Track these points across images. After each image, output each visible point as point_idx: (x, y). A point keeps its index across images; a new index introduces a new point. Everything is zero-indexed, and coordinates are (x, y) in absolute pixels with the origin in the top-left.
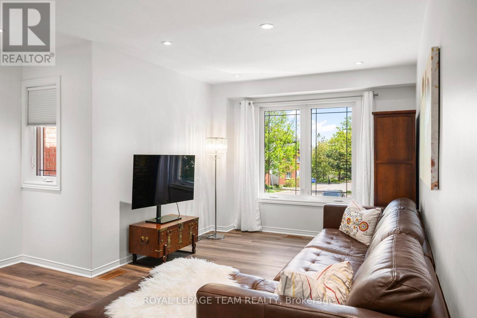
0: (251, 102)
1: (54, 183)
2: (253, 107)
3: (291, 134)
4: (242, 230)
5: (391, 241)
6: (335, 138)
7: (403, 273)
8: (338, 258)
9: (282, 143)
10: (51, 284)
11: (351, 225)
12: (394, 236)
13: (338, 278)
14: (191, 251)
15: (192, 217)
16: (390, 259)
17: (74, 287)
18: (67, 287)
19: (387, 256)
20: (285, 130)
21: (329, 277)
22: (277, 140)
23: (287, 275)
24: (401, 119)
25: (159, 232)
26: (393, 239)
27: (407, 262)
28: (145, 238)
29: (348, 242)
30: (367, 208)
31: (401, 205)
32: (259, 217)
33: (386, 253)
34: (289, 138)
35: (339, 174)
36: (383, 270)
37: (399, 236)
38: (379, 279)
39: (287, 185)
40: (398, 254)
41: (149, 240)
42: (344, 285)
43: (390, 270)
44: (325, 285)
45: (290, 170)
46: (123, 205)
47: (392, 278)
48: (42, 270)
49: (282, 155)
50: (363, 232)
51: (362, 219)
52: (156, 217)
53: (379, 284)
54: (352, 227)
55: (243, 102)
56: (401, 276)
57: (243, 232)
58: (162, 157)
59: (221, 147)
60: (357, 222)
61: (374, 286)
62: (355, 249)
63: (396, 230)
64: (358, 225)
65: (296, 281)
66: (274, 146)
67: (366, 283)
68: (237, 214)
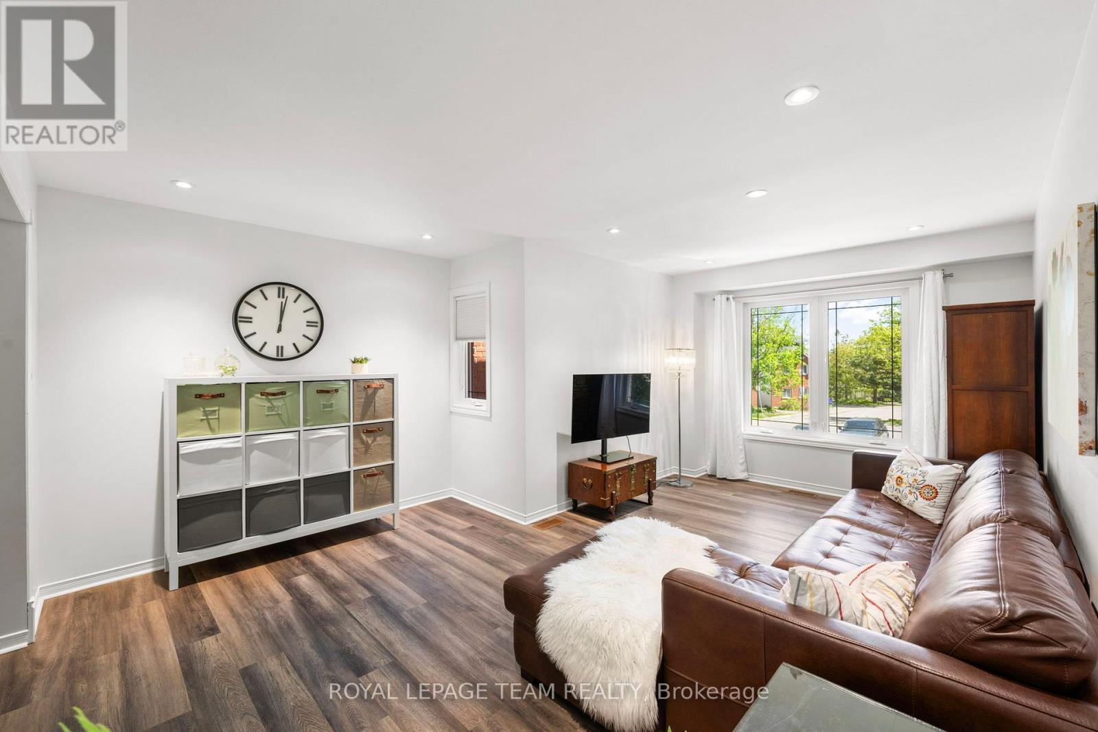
0: (731, 297)
1: (484, 408)
2: (733, 303)
3: (791, 333)
4: (718, 476)
5: (992, 537)
6: (866, 336)
7: (1024, 606)
8: (881, 542)
9: (776, 346)
10: (483, 528)
11: (904, 489)
12: (996, 526)
13: (888, 587)
14: (647, 502)
15: (647, 456)
16: (994, 572)
17: (506, 534)
18: (498, 532)
19: (987, 567)
20: (781, 326)
21: (871, 584)
22: (768, 342)
23: (800, 575)
24: (1002, 316)
25: (605, 475)
26: (994, 533)
27: (1031, 583)
28: (588, 480)
29: (898, 514)
30: (935, 463)
31: (1005, 463)
32: (744, 459)
33: (983, 559)
34: (786, 338)
35: (875, 392)
36: (979, 592)
37: (1007, 529)
38: (973, 610)
39: (784, 408)
40: (1008, 564)
41: (592, 484)
42: (899, 600)
43: (993, 595)
44: (864, 595)
45: (790, 385)
46: (560, 437)
47: (999, 612)
48: (473, 509)
49: (776, 363)
50: (928, 502)
51: (925, 481)
52: (601, 453)
53: (973, 618)
54: (907, 491)
55: (718, 298)
56: (1020, 611)
57: (719, 479)
58: (606, 377)
59: (686, 361)
60: (915, 484)
61: (962, 620)
62: (912, 528)
63: (998, 514)
64: (917, 489)
65: (815, 586)
66: (763, 351)
67: (945, 609)
68: (710, 454)
